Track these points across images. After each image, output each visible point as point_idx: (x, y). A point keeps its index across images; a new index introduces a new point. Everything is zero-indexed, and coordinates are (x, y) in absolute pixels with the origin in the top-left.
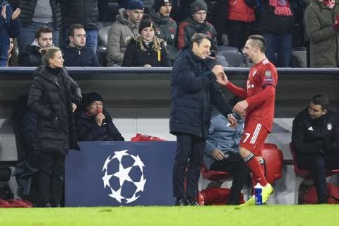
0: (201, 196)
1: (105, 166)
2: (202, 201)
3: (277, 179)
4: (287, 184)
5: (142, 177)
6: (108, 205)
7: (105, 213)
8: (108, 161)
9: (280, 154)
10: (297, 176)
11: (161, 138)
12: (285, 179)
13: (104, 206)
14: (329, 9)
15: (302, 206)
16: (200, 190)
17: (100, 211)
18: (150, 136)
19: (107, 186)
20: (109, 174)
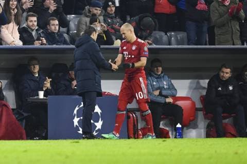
0: (140, 132)
1: (75, 112)
2: (140, 135)
3: (192, 121)
4: (198, 124)
5: (100, 120)
6: (77, 139)
7: (74, 144)
8: (77, 108)
9: (194, 104)
10: (205, 118)
11: (113, 93)
12: (197, 121)
13: (74, 139)
14: (226, 6)
15: (208, 139)
16: (139, 128)
17: (71, 143)
18: (105, 92)
19: (76, 125)
20: (77, 117)
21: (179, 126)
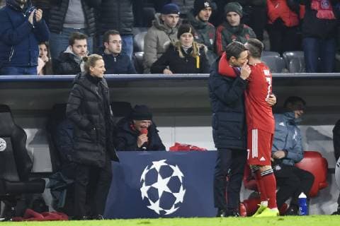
0: (243, 207)
1: (143, 177)
2: (244, 212)
3: (322, 188)
5: (182, 188)
6: (147, 217)
8: (146, 171)
11: (201, 148)
13: (143, 218)
17: (138, 224)
18: (189, 146)
19: (145, 197)
20: (147, 185)
21: (302, 196)
